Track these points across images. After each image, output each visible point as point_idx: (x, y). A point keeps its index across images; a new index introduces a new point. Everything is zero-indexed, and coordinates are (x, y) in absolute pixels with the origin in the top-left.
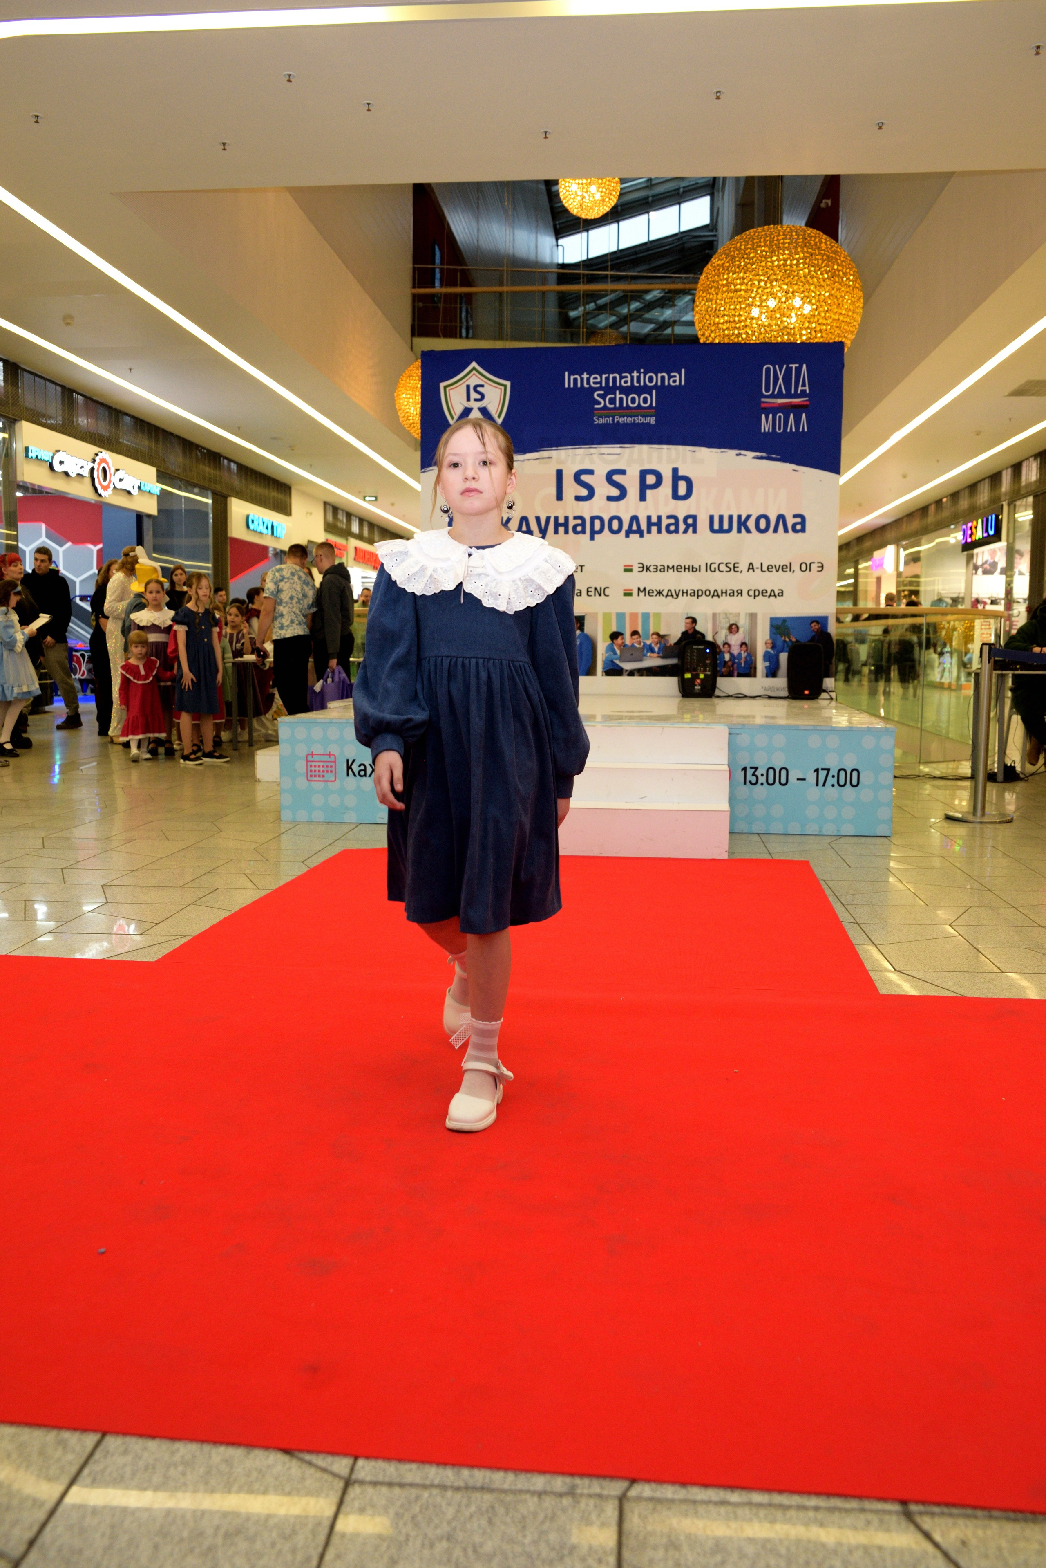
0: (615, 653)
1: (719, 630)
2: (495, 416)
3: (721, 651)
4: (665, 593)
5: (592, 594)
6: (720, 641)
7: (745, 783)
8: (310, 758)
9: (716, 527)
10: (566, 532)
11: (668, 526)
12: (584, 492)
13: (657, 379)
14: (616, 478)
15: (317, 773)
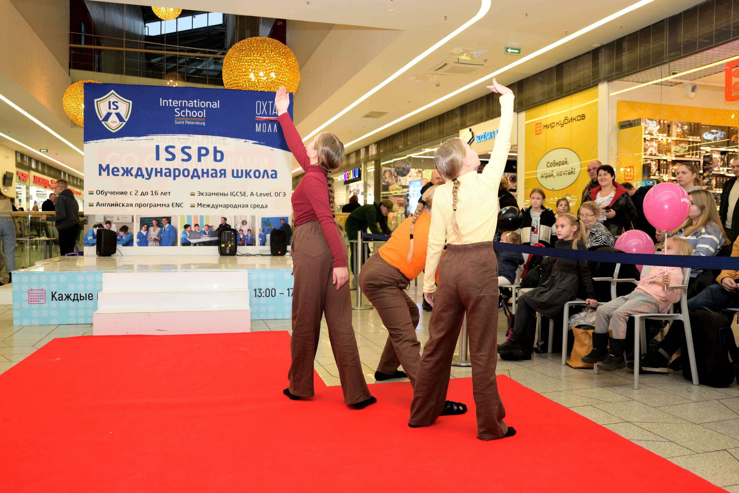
0: (187, 235)
1: (237, 223)
2: (124, 118)
3: (238, 233)
4: (211, 206)
5: (175, 206)
6: (238, 229)
7: (256, 296)
8: (30, 292)
9: (235, 175)
10: (161, 176)
11: (212, 174)
12: (170, 157)
13: (206, 104)
14: (186, 150)
15: (35, 300)
